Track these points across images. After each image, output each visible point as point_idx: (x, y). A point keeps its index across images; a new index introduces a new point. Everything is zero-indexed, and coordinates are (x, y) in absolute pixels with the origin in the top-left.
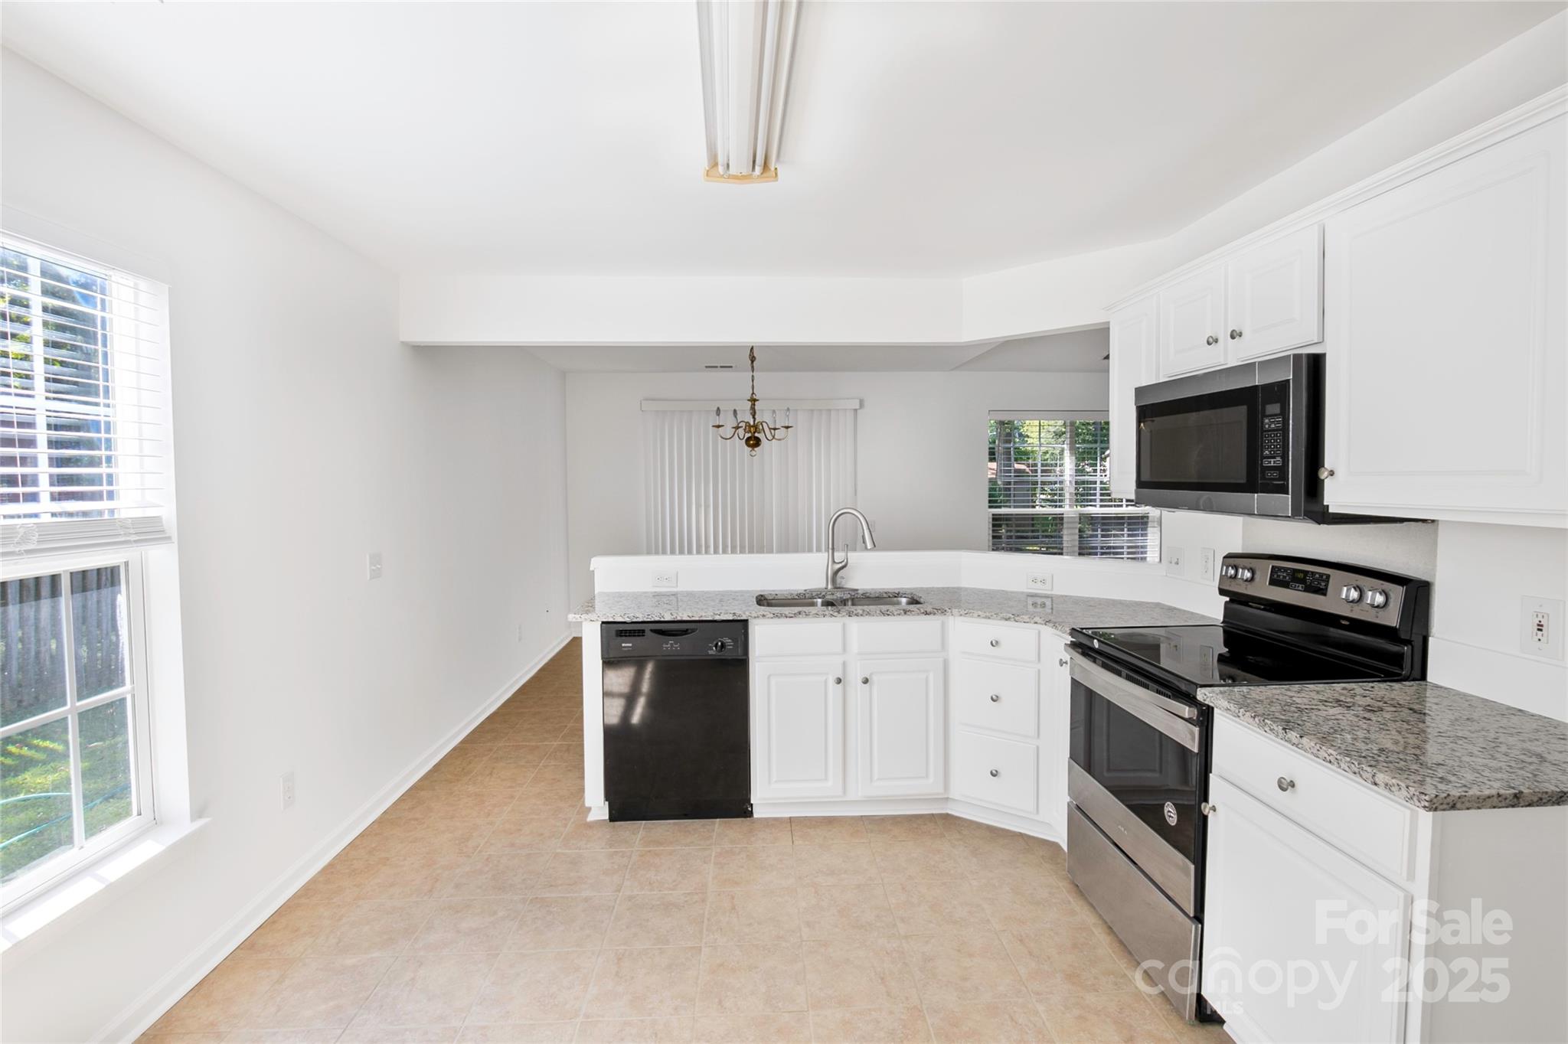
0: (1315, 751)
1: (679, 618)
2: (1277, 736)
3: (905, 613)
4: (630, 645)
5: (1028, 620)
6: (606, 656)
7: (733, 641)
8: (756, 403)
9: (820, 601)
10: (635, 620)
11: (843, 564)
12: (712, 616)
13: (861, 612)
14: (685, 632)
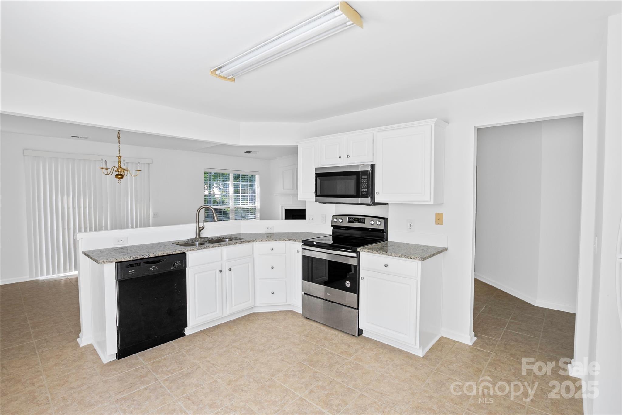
0: (395, 255)
1: (157, 255)
2: (384, 255)
3: (242, 243)
4: (134, 271)
5: (283, 240)
6: (119, 278)
7: (181, 262)
8: (121, 158)
9: (197, 243)
10: (136, 259)
11: (203, 227)
12: (172, 252)
13: (228, 244)
14: (159, 261)
